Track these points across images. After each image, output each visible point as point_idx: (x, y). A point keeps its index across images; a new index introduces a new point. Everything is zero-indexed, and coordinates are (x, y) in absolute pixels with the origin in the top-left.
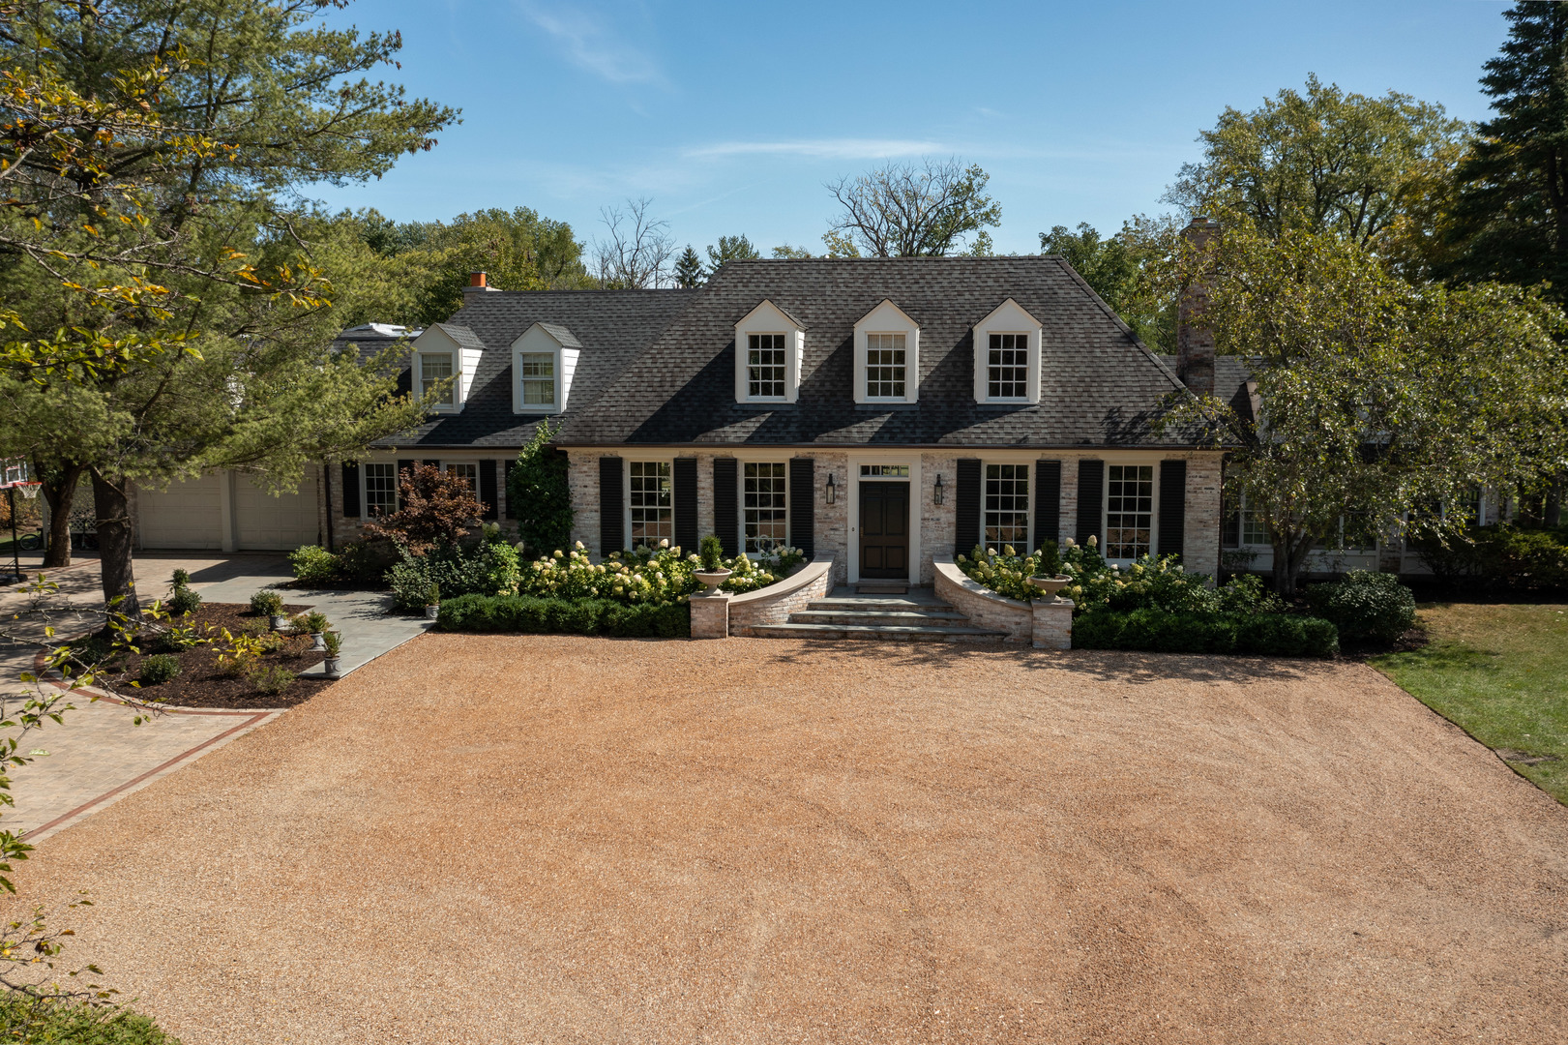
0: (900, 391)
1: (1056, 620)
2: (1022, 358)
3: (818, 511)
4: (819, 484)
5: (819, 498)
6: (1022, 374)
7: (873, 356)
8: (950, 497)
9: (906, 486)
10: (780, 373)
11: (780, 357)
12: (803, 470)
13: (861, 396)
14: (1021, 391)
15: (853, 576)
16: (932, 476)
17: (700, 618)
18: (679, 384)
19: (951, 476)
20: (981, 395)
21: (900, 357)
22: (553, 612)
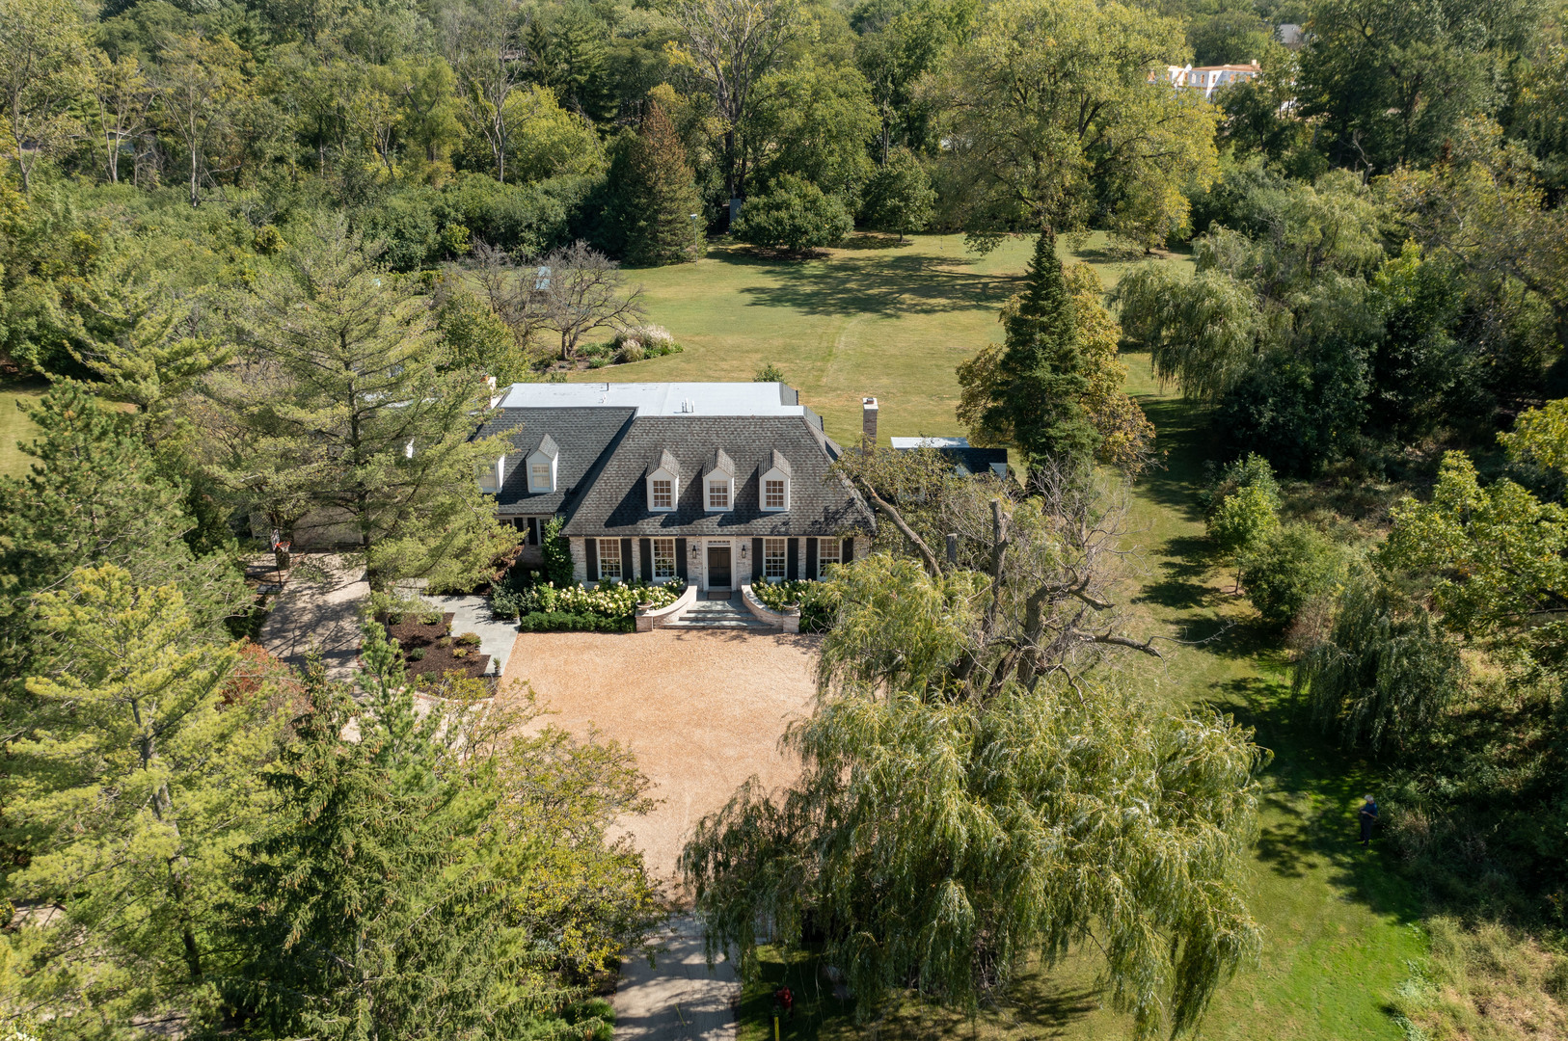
0: (725, 504)
1: (793, 621)
2: (781, 491)
3: (689, 559)
4: (689, 549)
5: (689, 555)
6: (781, 497)
7: (712, 490)
8: (749, 554)
9: (729, 549)
10: (669, 497)
11: (669, 491)
12: (681, 545)
13: (707, 507)
14: (781, 504)
15: (706, 587)
16: (741, 545)
17: (640, 624)
18: (620, 499)
19: (749, 544)
20: (763, 507)
21: (725, 490)
22: (575, 623)
